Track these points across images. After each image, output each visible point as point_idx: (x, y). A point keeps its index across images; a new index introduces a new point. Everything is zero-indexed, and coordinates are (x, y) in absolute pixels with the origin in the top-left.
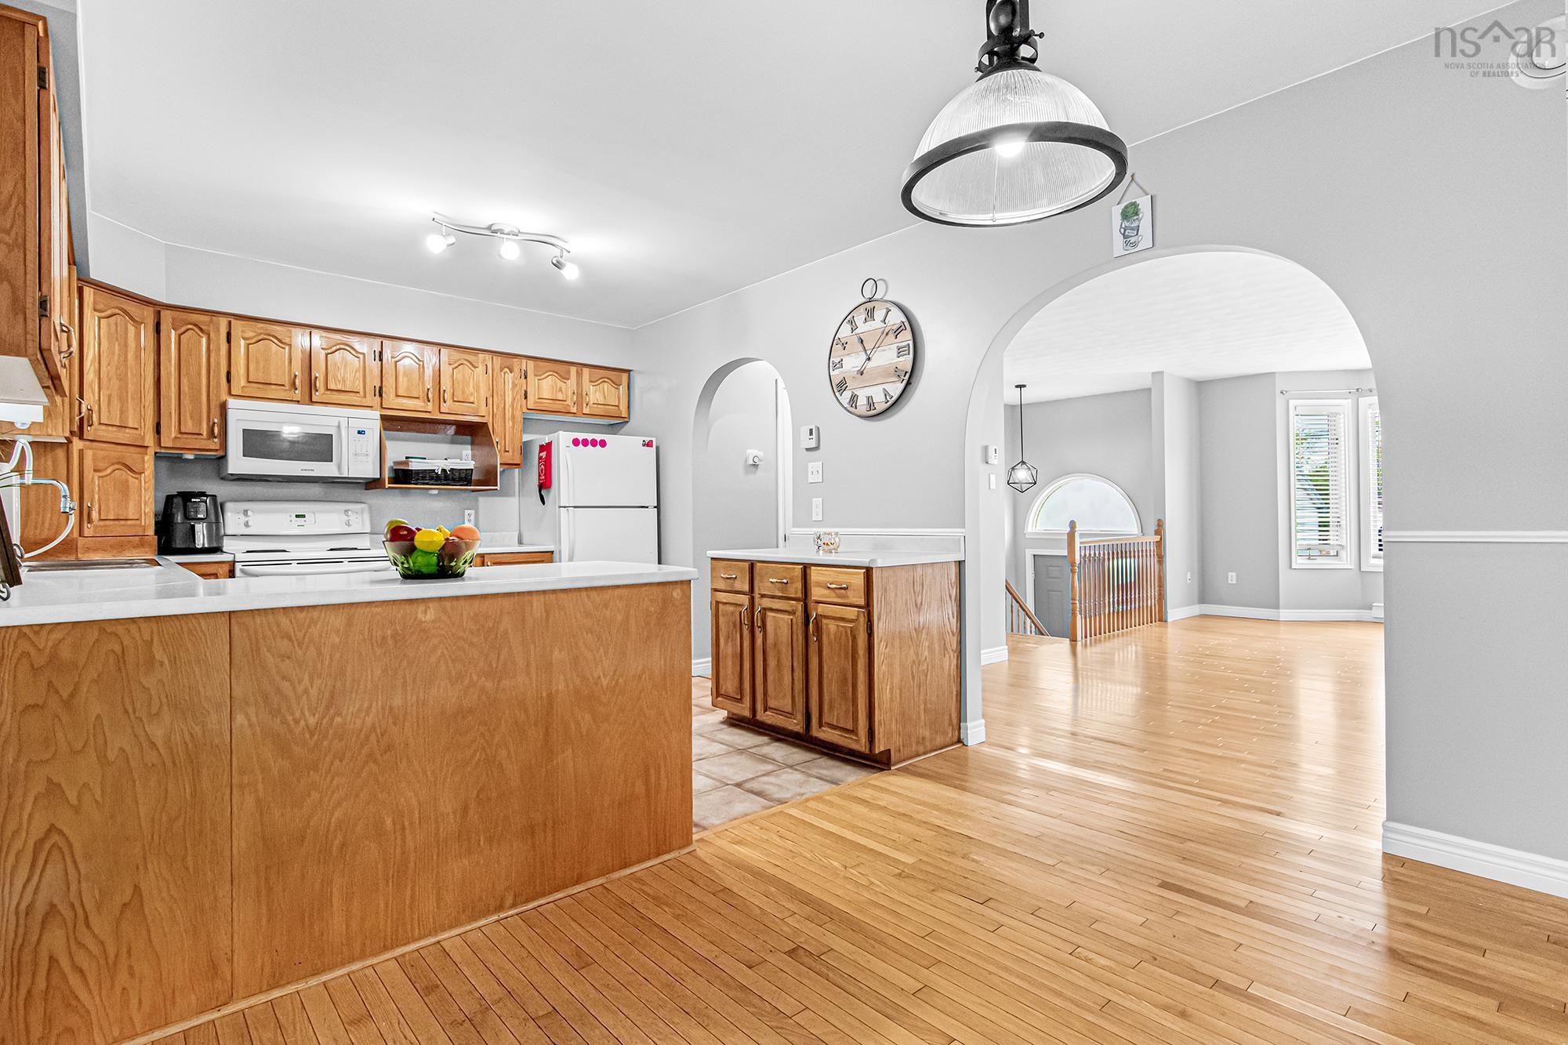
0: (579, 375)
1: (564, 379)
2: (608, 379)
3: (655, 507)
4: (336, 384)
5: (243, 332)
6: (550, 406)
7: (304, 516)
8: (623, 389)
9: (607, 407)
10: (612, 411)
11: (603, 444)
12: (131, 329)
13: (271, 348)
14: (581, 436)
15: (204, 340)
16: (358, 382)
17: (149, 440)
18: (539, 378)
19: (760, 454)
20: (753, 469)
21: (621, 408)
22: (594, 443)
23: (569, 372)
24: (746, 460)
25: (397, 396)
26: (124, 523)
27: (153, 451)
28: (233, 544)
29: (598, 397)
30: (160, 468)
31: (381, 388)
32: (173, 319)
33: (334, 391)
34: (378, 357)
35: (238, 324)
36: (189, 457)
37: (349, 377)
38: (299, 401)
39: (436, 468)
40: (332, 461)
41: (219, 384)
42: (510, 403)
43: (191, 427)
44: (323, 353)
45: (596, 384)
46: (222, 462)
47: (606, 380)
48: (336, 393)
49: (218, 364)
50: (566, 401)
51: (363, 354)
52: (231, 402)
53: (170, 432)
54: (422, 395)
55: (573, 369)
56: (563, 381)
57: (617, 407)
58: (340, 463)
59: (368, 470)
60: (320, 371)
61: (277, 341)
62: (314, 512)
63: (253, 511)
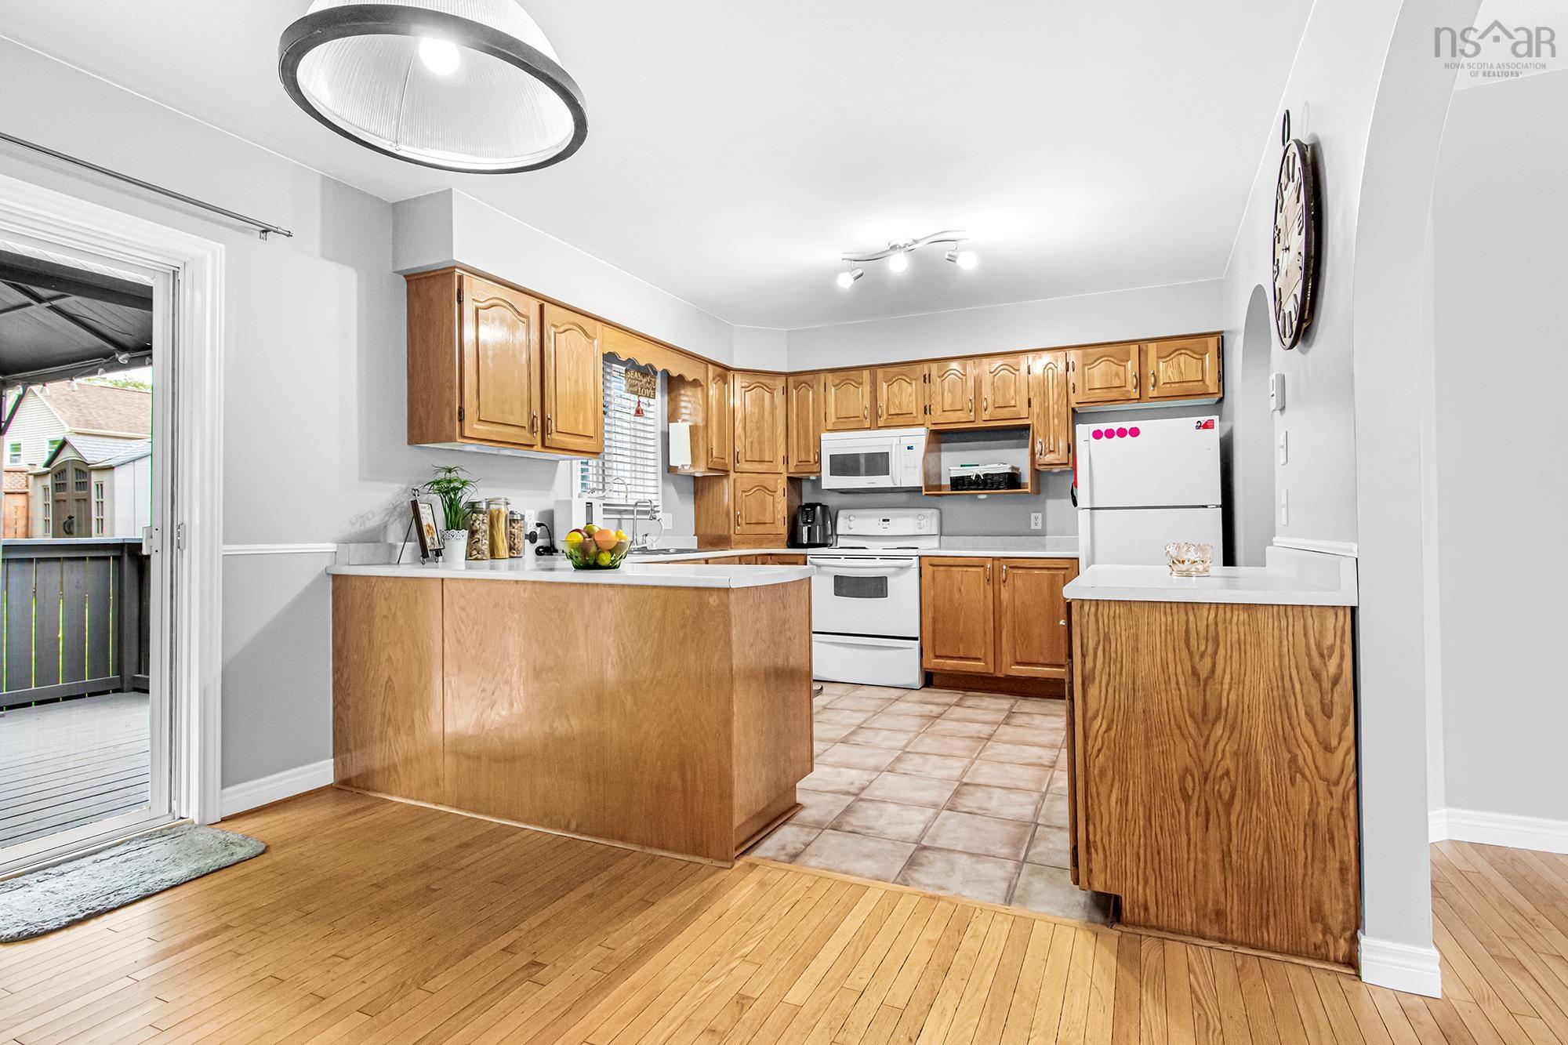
0: (1142, 353)
1: (1122, 361)
2: (1186, 349)
3: (1220, 506)
4: (895, 409)
5: (832, 381)
6: (1102, 395)
7: (888, 520)
8: (1211, 358)
9: (1184, 384)
10: (1197, 387)
11: (1135, 432)
12: (767, 395)
13: (850, 389)
14: (1103, 427)
15: (811, 392)
16: (911, 403)
17: (781, 468)
18: (1089, 367)
21: (1207, 382)
22: (1122, 433)
23: (1128, 353)
25: (944, 411)
26: (763, 525)
27: (785, 476)
28: (842, 542)
29: (1171, 375)
30: (790, 488)
31: (930, 406)
32: (794, 382)
33: (893, 415)
34: (926, 379)
35: (830, 376)
36: (813, 478)
37: (905, 401)
38: (869, 429)
39: (972, 474)
40: (888, 474)
41: (819, 424)
42: (1055, 401)
43: (803, 457)
44: (885, 385)
45: (1168, 358)
46: (819, 479)
47: (1183, 351)
48: (894, 417)
49: (819, 409)
50: (1125, 387)
51: (915, 379)
52: (824, 436)
53: (793, 462)
54: (965, 406)
55: (1134, 348)
56: (1121, 363)
57: (1201, 383)
58: (894, 476)
59: (916, 480)
60: (882, 403)
61: (854, 383)
62: (895, 517)
63: (854, 516)
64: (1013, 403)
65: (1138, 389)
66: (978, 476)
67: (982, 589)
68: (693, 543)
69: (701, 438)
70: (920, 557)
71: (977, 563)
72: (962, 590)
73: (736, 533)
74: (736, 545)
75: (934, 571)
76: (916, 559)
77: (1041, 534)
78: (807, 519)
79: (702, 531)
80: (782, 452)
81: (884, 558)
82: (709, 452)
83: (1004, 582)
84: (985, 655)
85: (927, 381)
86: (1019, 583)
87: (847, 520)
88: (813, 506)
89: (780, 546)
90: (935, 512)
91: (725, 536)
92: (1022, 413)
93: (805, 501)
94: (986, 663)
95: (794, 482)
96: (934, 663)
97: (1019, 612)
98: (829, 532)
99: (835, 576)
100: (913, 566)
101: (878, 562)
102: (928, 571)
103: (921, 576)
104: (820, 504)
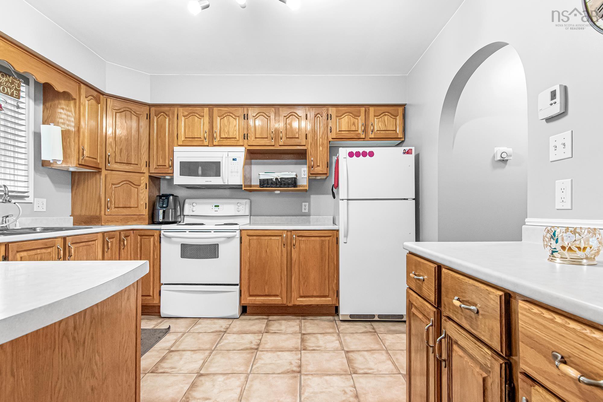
0: (367, 113)
1: (356, 116)
2: (388, 112)
3: (414, 199)
4: (225, 135)
5: (183, 113)
6: (347, 135)
7: (218, 206)
8: (399, 119)
9: (387, 132)
10: (393, 134)
12: (135, 118)
13: (195, 119)
14: (354, 150)
15: (167, 120)
16: (235, 132)
17: (144, 169)
18: (339, 118)
19: (509, 150)
20: (502, 164)
21: (397, 132)
23: (360, 111)
24: (494, 157)
25: (256, 138)
26: (128, 209)
27: (147, 175)
28: (187, 220)
29: (380, 126)
30: (151, 183)
31: (247, 134)
32: (155, 111)
33: (223, 138)
34: (246, 117)
35: (181, 109)
36: (168, 177)
37: (231, 130)
38: (208, 146)
39: (273, 178)
40: (220, 176)
41: (173, 140)
42: (320, 136)
43: (161, 163)
44: (219, 119)
45: (379, 117)
46: (172, 179)
47: (387, 114)
48: (224, 139)
49: (173, 131)
50: (357, 131)
51: (239, 116)
52: (176, 149)
53: (153, 166)
54: (269, 136)
55: (363, 109)
56: (356, 118)
57: (395, 132)
58: (224, 177)
59: (237, 180)
60: (217, 129)
61: (198, 116)
62: (223, 204)
63: (196, 204)
64: (297, 136)
65: (364, 133)
66: (277, 179)
67: (280, 250)
68: (69, 222)
69: (72, 140)
70: (241, 230)
71: (277, 234)
72: (268, 251)
73: (106, 214)
74: (105, 223)
75: (250, 239)
76: (238, 232)
77: (308, 215)
78: (163, 204)
79: (77, 213)
80: (145, 158)
81: (216, 231)
82: (80, 151)
83: (294, 246)
84: (281, 293)
85: (246, 118)
86: (303, 246)
87: (191, 206)
88: (167, 196)
89: (142, 223)
90: (248, 201)
91: (97, 216)
92: (302, 143)
93: (162, 193)
94: (281, 298)
95: (155, 180)
96: (249, 300)
97: (303, 265)
98: (179, 214)
99: (182, 244)
100: (236, 237)
101: (212, 234)
102: (246, 239)
103: (241, 243)
104: (173, 195)
